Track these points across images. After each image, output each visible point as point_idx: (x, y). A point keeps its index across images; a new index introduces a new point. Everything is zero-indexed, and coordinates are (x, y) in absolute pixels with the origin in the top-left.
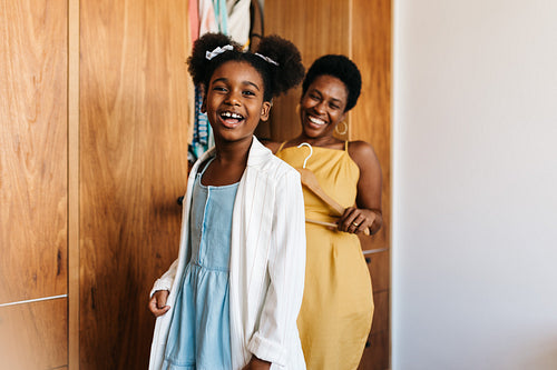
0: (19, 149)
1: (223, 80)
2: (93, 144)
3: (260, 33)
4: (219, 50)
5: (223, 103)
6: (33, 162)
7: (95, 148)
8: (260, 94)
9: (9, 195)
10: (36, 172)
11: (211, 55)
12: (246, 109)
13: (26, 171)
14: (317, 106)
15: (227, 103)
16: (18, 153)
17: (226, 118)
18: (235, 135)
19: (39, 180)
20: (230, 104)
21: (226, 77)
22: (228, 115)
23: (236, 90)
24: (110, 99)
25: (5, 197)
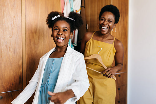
0: (7, 46)
1: (57, 27)
2: (30, 43)
3: (84, 6)
4: (55, 17)
5: (57, 34)
6: (11, 49)
7: (31, 45)
8: (69, 31)
9: (4, 60)
10: (12, 52)
11: (53, 19)
12: (65, 35)
13: (9, 52)
14: (104, 22)
15: (58, 34)
16: (7, 47)
17: (58, 39)
18: (62, 45)
19: (13, 55)
20: (59, 35)
21: (58, 26)
22: (59, 38)
23: (61, 30)
24: (35, 29)
25: (3, 61)
